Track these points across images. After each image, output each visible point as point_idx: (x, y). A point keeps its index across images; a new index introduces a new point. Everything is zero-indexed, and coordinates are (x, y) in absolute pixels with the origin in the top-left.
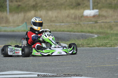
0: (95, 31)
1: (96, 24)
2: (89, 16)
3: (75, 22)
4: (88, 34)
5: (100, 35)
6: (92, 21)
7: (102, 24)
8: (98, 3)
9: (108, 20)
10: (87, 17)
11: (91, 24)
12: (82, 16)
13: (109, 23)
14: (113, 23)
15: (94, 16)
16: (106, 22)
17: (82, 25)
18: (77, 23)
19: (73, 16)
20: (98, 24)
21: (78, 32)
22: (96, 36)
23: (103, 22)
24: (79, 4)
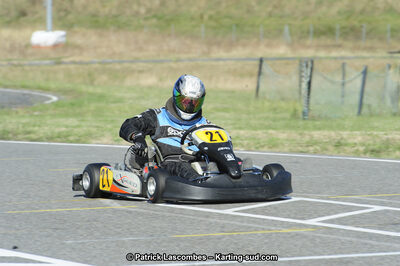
0: (52, 85)
1: (56, 67)
2: (43, 45)
3: (10, 60)
4: (36, 93)
5: (63, 97)
6: (51, 59)
7: (72, 67)
8: (67, 12)
9: (86, 57)
10: (38, 47)
11: (46, 65)
12: (28, 45)
13: (87, 64)
14: (97, 66)
15: (55, 46)
16: (81, 63)
17: (27, 68)
18: (15, 62)
19: (8, 45)
20: (63, 66)
21: (15, 87)
22: (55, 99)
23: (74, 63)
24: (23, 14)
